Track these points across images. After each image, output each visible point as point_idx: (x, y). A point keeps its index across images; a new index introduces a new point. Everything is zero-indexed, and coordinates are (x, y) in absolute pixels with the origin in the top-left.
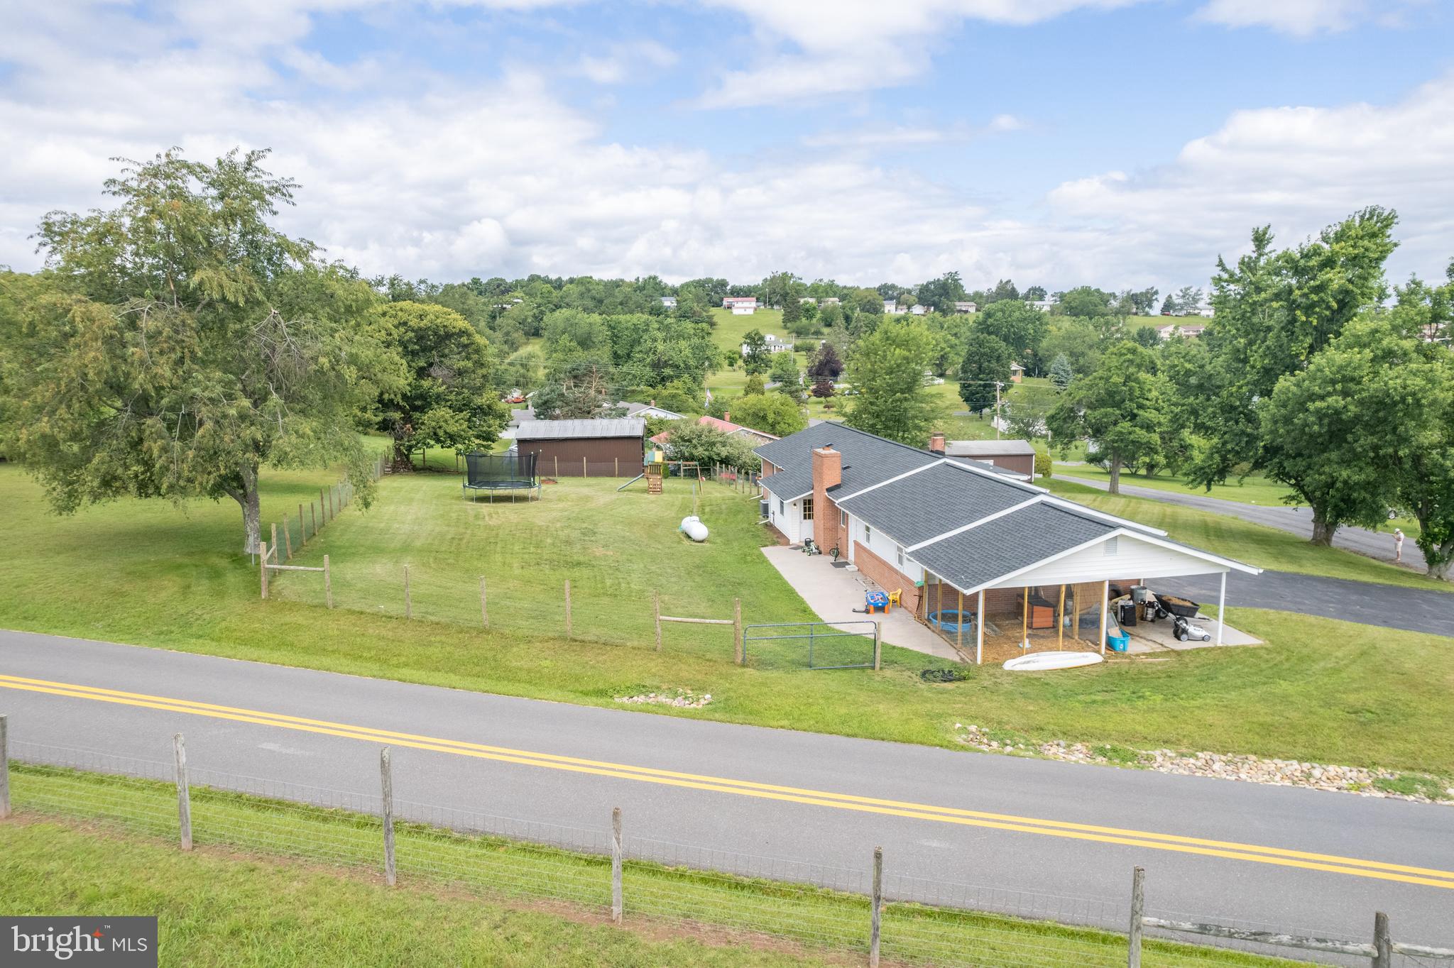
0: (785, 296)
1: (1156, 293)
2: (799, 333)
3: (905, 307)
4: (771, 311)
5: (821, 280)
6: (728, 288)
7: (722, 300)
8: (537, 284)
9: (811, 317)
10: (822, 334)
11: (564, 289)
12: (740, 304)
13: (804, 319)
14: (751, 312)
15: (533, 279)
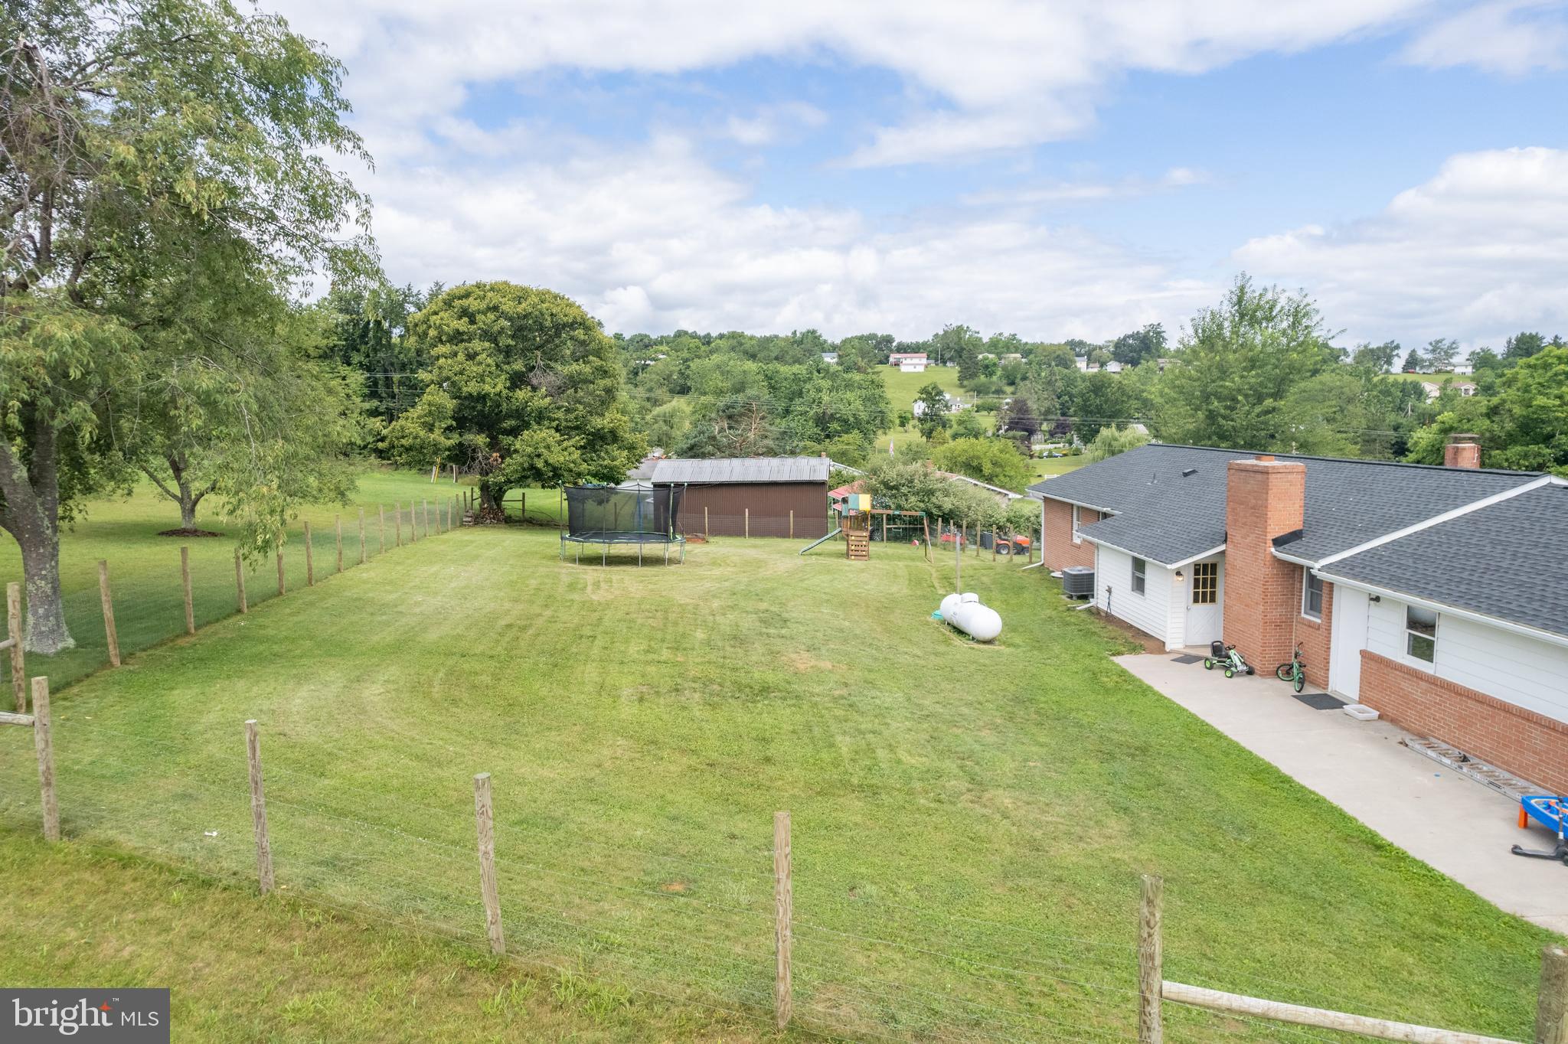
0: (959, 352)
1: (1397, 347)
2: (979, 391)
3: (1097, 365)
4: (944, 369)
5: (1000, 334)
6: (894, 344)
7: (888, 357)
8: (683, 339)
9: (991, 375)
10: (1004, 392)
11: (713, 345)
12: (908, 361)
13: (982, 377)
14: (921, 369)
15: (680, 334)
